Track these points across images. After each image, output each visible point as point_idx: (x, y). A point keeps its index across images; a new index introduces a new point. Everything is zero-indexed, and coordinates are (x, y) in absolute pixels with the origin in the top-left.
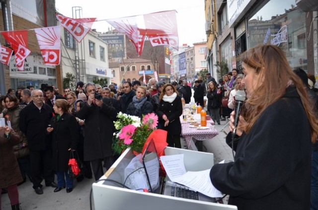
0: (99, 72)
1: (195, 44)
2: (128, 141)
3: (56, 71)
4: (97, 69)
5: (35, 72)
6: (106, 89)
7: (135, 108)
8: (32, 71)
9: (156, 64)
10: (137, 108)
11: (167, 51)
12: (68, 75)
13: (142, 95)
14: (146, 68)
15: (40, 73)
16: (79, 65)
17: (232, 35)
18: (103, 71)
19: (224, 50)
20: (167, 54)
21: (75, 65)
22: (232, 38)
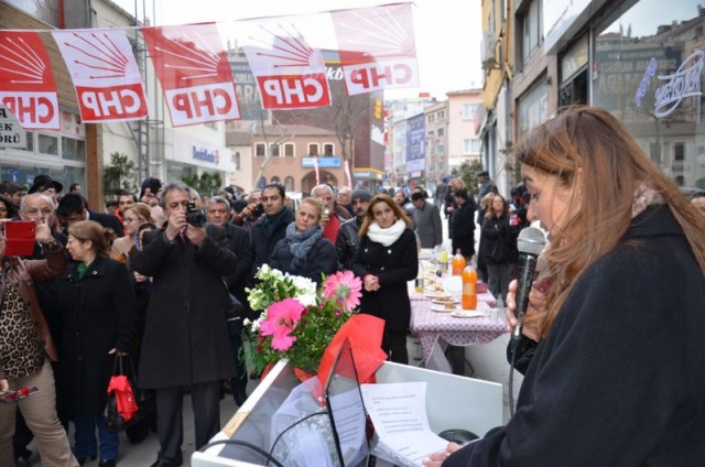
0: (199, 155)
1: (451, 95)
2: (283, 342)
3: (87, 145)
4: (194, 148)
5: (30, 147)
6: (219, 201)
7: (292, 256)
8: (23, 142)
9: (348, 142)
10: (297, 254)
11: (378, 110)
12: (118, 159)
13: (311, 221)
14: (321, 150)
15: (41, 151)
16: (147, 134)
17: (552, 73)
18: (209, 152)
19: (527, 112)
20: (378, 116)
21: (136, 134)
22: (549, 82)
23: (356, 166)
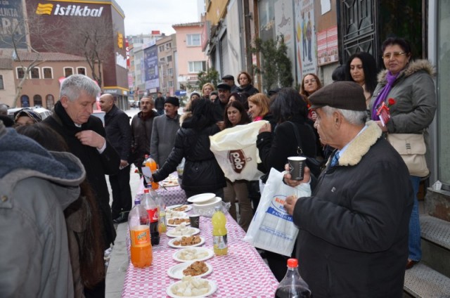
9: (96, 66)
11: (121, 41)
14: (75, 71)
23: (105, 86)
